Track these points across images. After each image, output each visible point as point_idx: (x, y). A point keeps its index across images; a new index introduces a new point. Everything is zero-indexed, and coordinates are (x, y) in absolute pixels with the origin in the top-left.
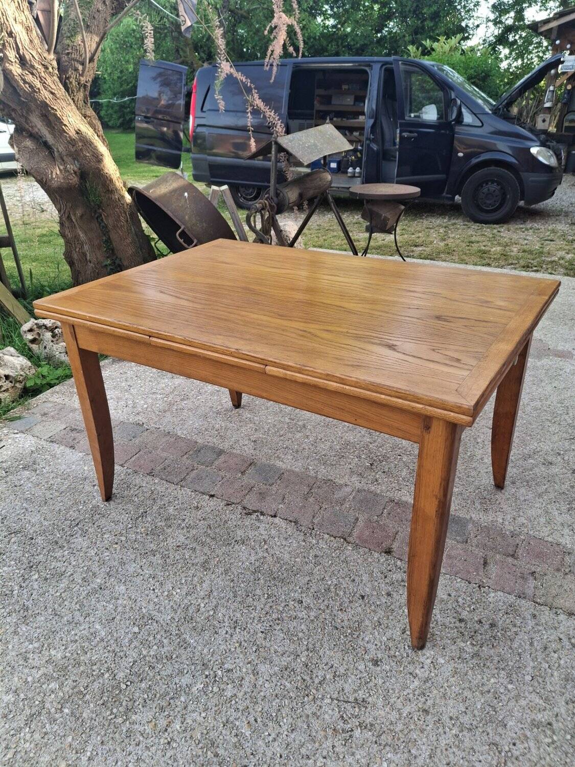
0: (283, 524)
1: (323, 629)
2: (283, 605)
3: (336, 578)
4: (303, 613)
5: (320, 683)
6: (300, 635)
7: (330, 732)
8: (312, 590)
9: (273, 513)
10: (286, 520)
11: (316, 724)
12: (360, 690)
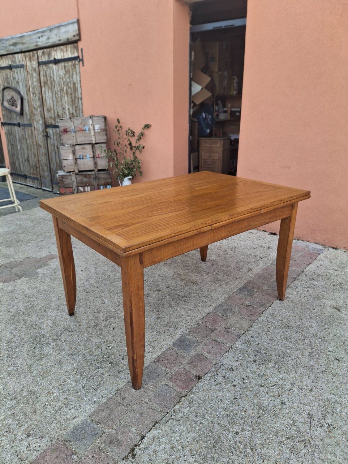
0: (155, 432)
1: (260, 424)
2: (239, 444)
3: (218, 409)
4: (247, 433)
5: (300, 433)
6: (265, 437)
7: (331, 434)
8: (227, 424)
9: (139, 438)
10: (151, 429)
11: (327, 441)
12: (302, 415)
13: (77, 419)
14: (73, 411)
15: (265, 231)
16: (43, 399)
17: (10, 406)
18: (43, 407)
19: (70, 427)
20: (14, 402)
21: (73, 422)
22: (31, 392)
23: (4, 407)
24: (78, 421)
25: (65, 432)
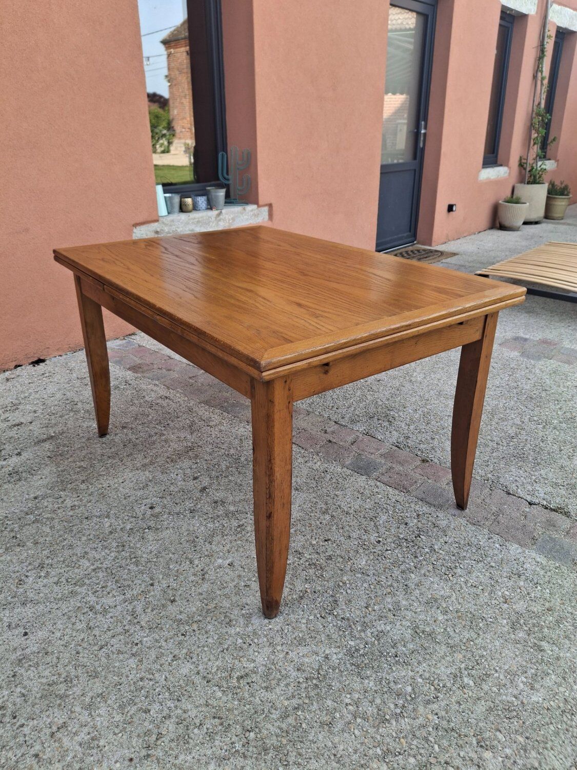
13: (538, 560)
14: (527, 566)
15: (20, 366)
16: (520, 606)
17: (555, 648)
18: (535, 601)
19: (554, 564)
20: (544, 644)
21: (544, 563)
22: (514, 627)
23: (561, 655)
24: (541, 559)
25: (564, 568)
